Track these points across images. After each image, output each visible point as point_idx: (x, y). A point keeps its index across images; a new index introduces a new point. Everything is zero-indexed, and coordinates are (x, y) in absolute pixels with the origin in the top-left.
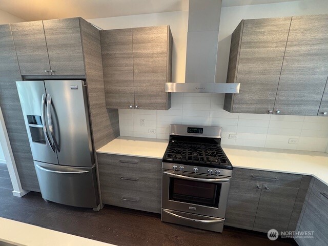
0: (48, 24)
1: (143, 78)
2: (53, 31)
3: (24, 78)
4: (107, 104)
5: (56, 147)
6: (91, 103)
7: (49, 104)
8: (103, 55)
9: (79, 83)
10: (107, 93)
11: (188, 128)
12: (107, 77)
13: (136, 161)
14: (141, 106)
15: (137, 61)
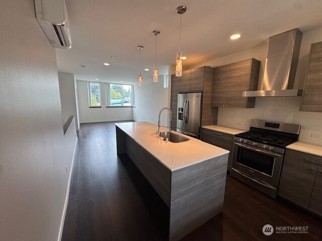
0: (193, 70)
1: (233, 90)
2: (194, 73)
3: (181, 93)
4: (212, 104)
5: (186, 122)
6: (203, 103)
7: (188, 103)
8: (213, 79)
9: (200, 94)
10: (213, 98)
11: (266, 123)
12: (213, 90)
13: (220, 134)
14: (230, 106)
15: (231, 80)
